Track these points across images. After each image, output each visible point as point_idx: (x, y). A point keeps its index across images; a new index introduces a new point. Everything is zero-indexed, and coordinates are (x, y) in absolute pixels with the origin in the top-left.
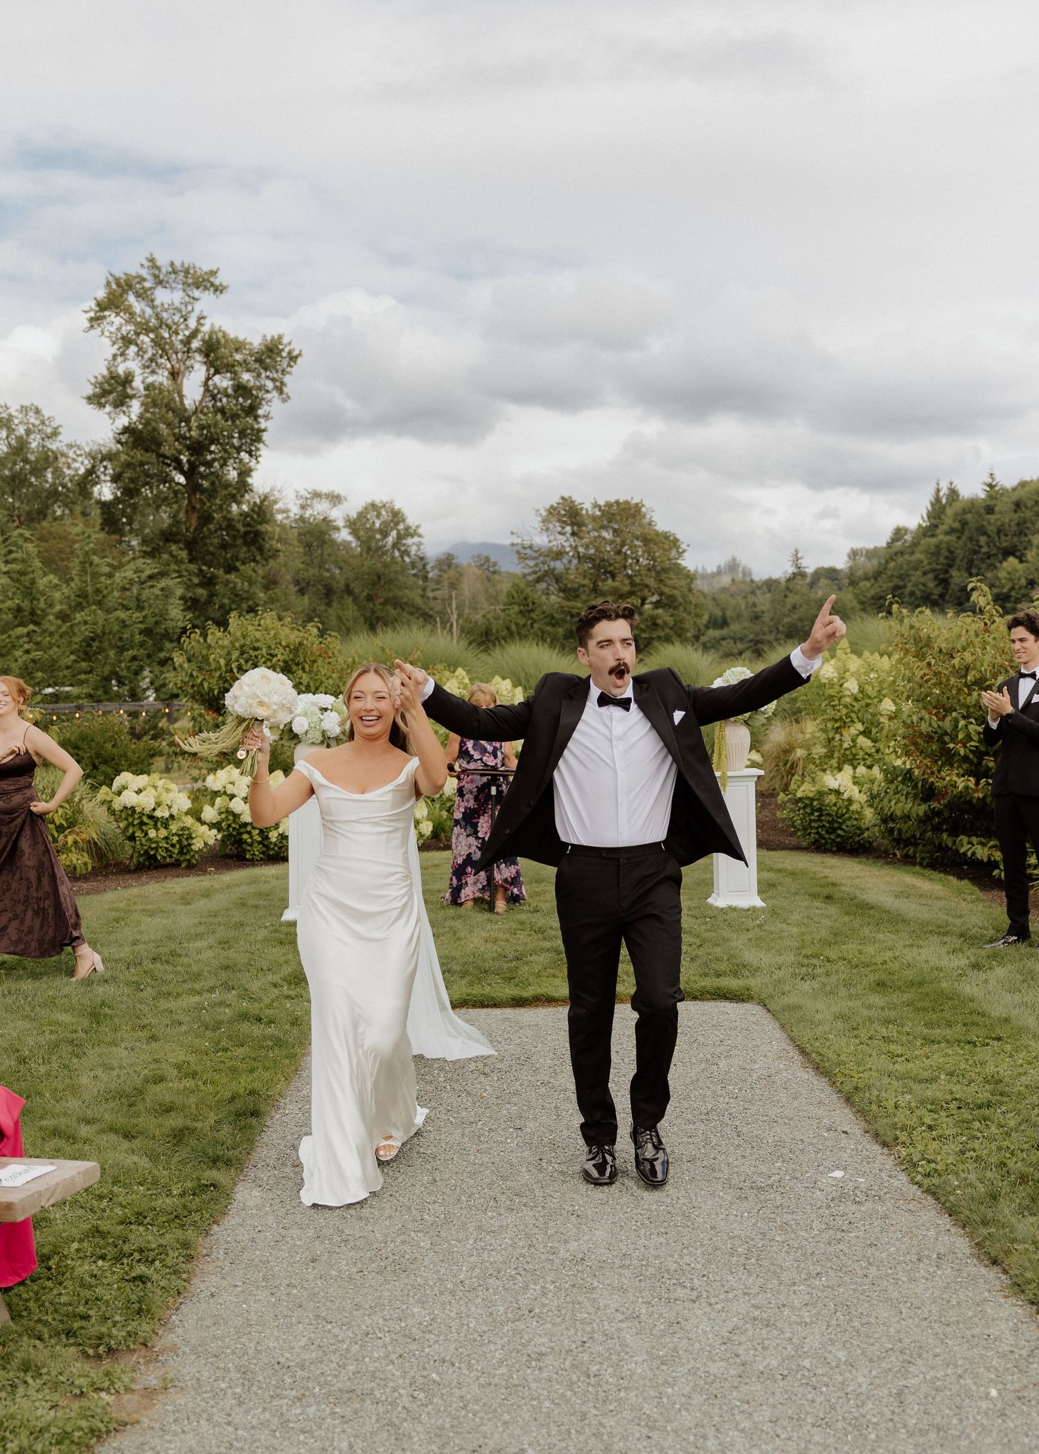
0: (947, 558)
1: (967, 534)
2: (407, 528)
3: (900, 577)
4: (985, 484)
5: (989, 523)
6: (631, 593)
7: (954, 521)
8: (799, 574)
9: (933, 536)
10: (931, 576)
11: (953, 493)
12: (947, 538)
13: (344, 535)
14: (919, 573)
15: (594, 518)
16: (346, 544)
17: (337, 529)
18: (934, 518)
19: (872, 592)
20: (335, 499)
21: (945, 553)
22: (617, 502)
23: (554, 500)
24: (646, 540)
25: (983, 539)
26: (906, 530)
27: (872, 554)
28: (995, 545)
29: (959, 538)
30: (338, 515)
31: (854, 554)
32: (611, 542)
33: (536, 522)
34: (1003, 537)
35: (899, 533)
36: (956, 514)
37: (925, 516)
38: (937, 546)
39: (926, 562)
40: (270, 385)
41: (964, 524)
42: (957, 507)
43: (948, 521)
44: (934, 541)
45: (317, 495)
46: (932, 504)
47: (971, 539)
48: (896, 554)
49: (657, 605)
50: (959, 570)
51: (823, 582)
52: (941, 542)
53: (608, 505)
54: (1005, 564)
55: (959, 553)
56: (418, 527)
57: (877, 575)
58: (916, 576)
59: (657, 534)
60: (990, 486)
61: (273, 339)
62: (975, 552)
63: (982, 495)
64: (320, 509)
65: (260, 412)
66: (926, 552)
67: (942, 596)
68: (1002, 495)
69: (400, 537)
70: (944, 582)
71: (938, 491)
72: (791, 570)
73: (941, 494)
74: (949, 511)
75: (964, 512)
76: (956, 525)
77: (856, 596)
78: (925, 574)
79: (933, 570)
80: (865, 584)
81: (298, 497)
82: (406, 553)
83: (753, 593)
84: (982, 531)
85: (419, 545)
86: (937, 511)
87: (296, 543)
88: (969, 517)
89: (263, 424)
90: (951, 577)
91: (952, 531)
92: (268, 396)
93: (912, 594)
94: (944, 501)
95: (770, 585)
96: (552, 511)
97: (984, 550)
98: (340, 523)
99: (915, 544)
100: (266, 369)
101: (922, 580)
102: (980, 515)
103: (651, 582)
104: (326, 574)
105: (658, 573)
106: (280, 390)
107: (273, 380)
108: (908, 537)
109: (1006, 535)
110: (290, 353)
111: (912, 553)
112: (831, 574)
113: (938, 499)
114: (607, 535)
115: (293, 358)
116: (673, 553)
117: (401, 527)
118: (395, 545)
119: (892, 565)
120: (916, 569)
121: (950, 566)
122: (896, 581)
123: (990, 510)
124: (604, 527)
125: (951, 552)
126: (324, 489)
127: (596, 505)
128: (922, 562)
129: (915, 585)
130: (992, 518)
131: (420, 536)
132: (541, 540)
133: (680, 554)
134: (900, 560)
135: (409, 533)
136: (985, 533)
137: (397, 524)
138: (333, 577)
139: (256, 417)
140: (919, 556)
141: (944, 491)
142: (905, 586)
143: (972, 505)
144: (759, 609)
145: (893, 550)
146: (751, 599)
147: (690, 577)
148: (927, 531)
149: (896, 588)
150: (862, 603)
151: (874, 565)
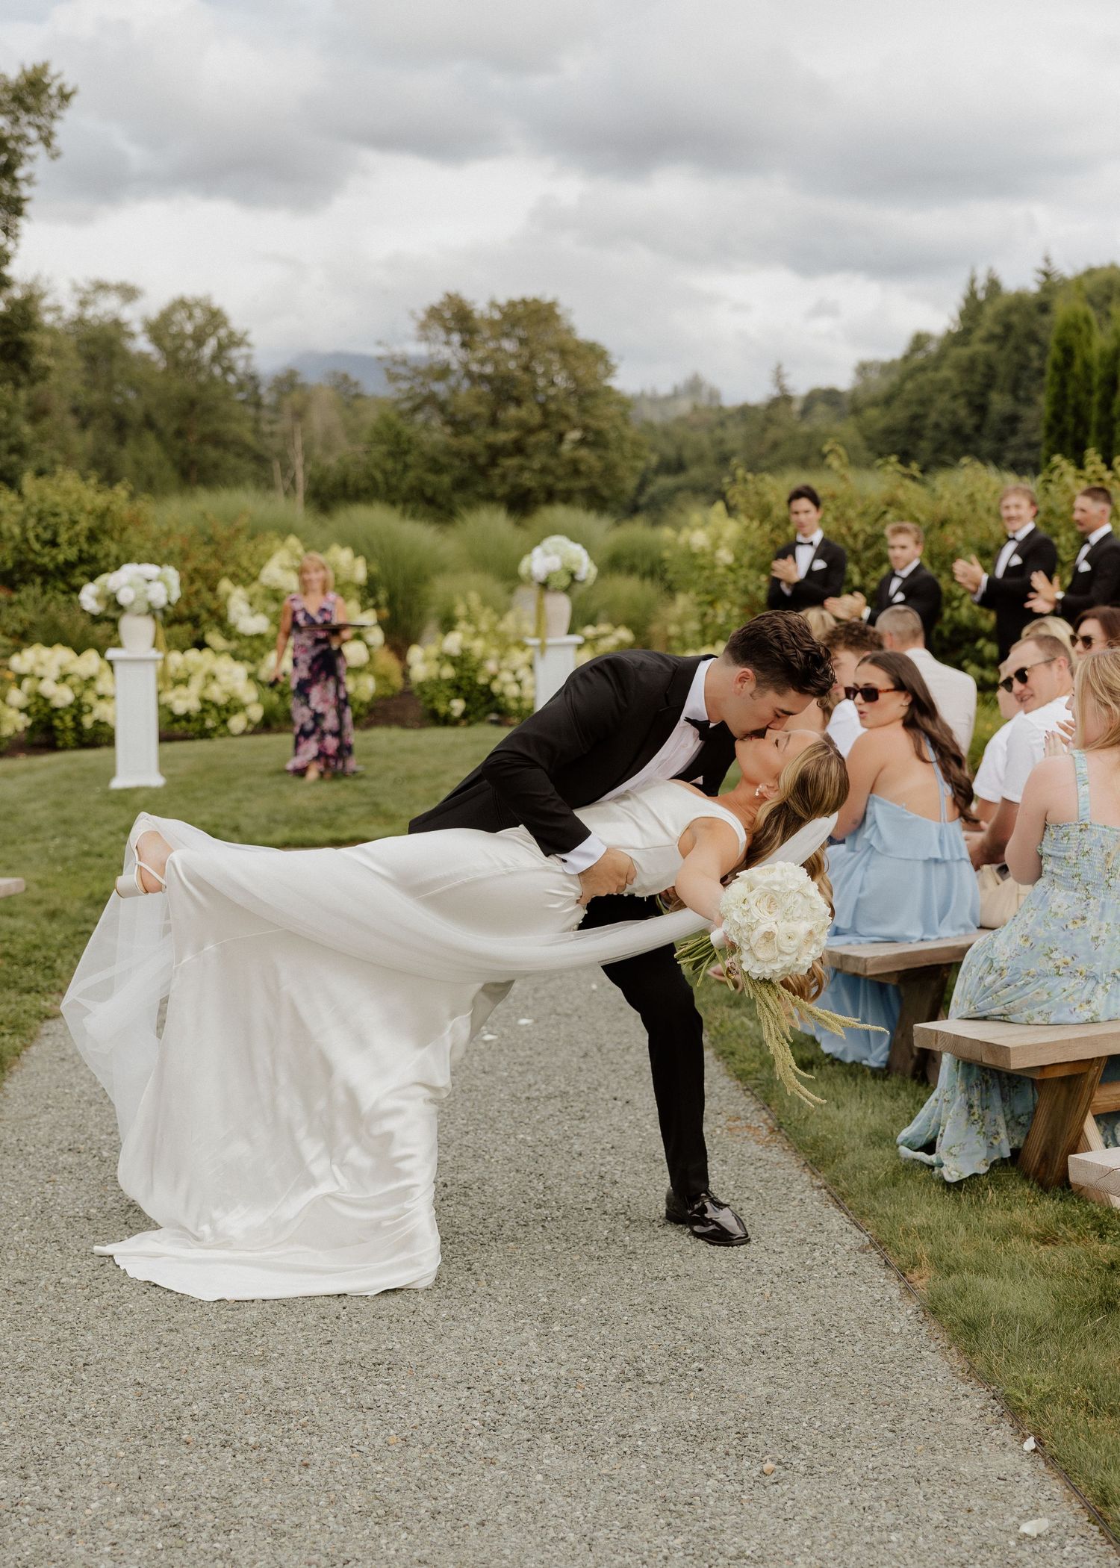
0: (985, 375)
1: (1011, 343)
2: (232, 335)
3: (922, 403)
4: (1039, 272)
5: (1044, 327)
6: (544, 426)
7: (996, 323)
8: (784, 399)
9: (966, 344)
10: (962, 401)
11: (994, 286)
12: (985, 348)
14: (946, 397)
15: (492, 323)
18: (969, 320)
19: (882, 424)
21: (981, 368)
22: (524, 302)
23: (437, 298)
24: (564, 353)
25: (1033, 350)
26: (929, 337)
27: (887, 368)
29: (1001, 348)
31: (863, 369)
32: (515, 357)
35: (919, 341)
36: (998, 314)
37: (957, 317)
38: (973, 360)
39: (956, 382)
41: (1008, 328)
42: (1000, 304)
43: (988, 324)
44: (967, 352)
46: (966, 301)
47: (1017, 349)
48: (915, 370)
49: (582, 442)
50: (1002, 391)
51: (820, 410)
52: (977, 353)
53: (512, 304)
55: (1002, 369)
56: (246, 334)
57: (888, 400)
58: (943, 401)
59: (579, 345)
60: (1046, 274)
63: (1035, 288)
66: (956, 366)
67: (978, 428)
68: (1061, 286)
69: (222, 346)
70: (980, 409)
71: (973, 281)
72: (775, 392)
73: (978, 285)
74: (989, 311)
75: (1010, 309)
76: (998, 330)
77: (861, 430)
78: (955, 397)
79: (966, 393)
80: (872, 413)
82: (229, 369)
83: (722, 424)
84: (1032, 337)
85: (248, 359)
86: (972, 310)
88: (1015, 318)
90: (990, 401)
91: (991, 338)
93: (937, 426)
94: (981, 296)
95: (745, 412)
96: (435, 315)
98: (136, 327)
99: (942, 355)
101: (951, 406)
102: (1030, 315)
103: (572, 412)
104: (118, 400)
105: (582, 399)
108: (933, 347)
111: (937, 369)
112: (829, 397)
113: (973, 294)
114: (509, 345)
116: (601, 371)
117: (222, 332)
118: (215, 358)
119: (909, 385)
120: (941, 391)
121: (989, 387)
122: (916, 409)
123: (1044, 308)
124: (505, 335)
125: (990, 368)
127: (492, 305)
128: (947, 381)
129: (942, 414)
130: (1047, 319)
131: (249, 346)
132: (417, 350)
133: (610, 372)
134: (921, 378)
135: (234, 342)
136: (1038, 341)
137: (217, 328)
138: (127, 404)
140: (946, 372)
141: (981, 282)
142: (924, 416)
143: (1019, 302)
144: (730, 446)
145: (912, 364)
146: (719, 433)
148: (958, 339)
149: (915, 417)
150: (867, 439)
151: (881, 385)
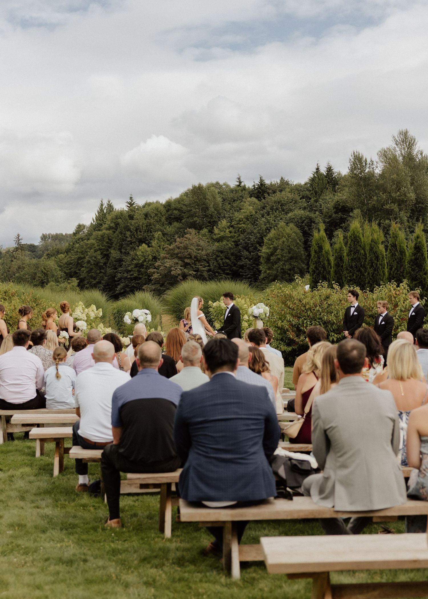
0: (107, 243)
1: (119, 230)
3: (82, 252)
4: (128, 202)
5: (131, 224)
7: (111, 222)
9: (99, 230)
10: (99, 252)
11: (110, 206)
12: (107, 232)
18: (100, 220)
19: (65, 261)
21: (107, 240)
25: (128, 233)
26: (84, 226)
28: (134, 237)
29: (114, 232)
34: (139, 233)
35: (80, 228)
36: (112, 219)
37: (95, 219)
38: (102, 236)
39: (96, 245)
41: (117, 224)
42: (113, 215)
43: (108, 223)
44: (100, 233)
46: (98, 213)
47: (121, 233)
48: (79, 239)
50: (115, 249)
52: (104, 234)
54: (140, 247)
55: (115, 240)
57: (68, 251)
58: (91, 252)
60: (130, 204)
62: (124, 240)
63: (126, 209)
66: (96, 239)
67: (105, 264)
68: (138, 209)
70: (107, 256)
71: (102, 205)
73: (104, 207)
74: (109, 217)
75: (117, 217)
76: (112, 225)
77: (57, 262)
78: (95, 251)
79: (100, 249)
80: (61, 256)
84: (127, 229)
86: (102, 217)
88: (120, 221)
90: (110, 253)
91: (110, 228)
93: (89, 262)
94: (105, 211)
97: (129, 239)
99: (90, 234)
101: (94, 254)
102: (126, 220)
108: (86, 231)
109: (140, 232)
111: (88, 239)
113: (102, 210)
119: (77, 245)
120: (91, 248)
121: (110, 247)
122: (79, 255)
123: (131, 217)
125: (110, 240)
128: (94, 244)
129: (91, 257)
130: (133, 222)
134: (82, 243)
136: (129, 230)
140: (92, 241)
141: (105, 205)
142: (84, 258)
143: (121, 214)
145: (78, 236)
148: (96, 227)
149: (80, 258)
150: (60, 266)
151: (65, 245)
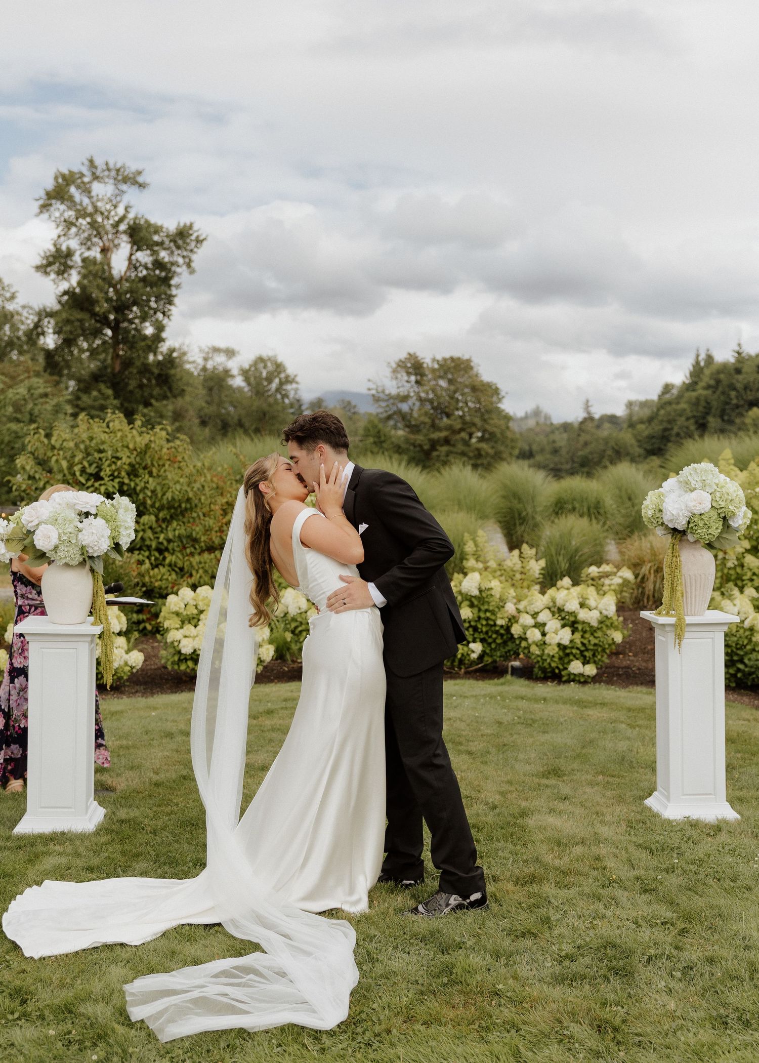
0: (705, 407)
1: (720, 389)
2: (287, 377)
3: (669, 422)
4: (734, 351)
5: (738, 381)
6: (462, 430)
7: (711, 379)
8: (590, 418)
9: (694, 390)
10: (692, 421)
11: (710, 359)
12: (705, 392)
13: (238, 382)
14: (683, 419)
15: (433, 370)
16: (240, 389)
17: (233, 376)
18: (695, 377)
19: (646, 433)
20: (230, 353)
21: (703, 403)
22: (452, 359)
23: (403, 355)
24: (474, 389)
25: (733, 394)
26: (673, 386)
27: (646, 404)
28: (742, 399)
29: (714, 392)
30: (234, 365)
31: (630, 404)
32: (446, 390)
33: (388, 372)
34: (749, 393)
35: (667, 388)
36: (712, 374)
37: (688, 375)
38: (698, 399)
39: (688, 411)
40: (180, 261)
41: (718, 382)
42: (713, 368)
43: (706, 380)
44: (694, 394)
45: (216, 350)
46: (694, 366)
47: (723, 393)
48: (665, 403)
49: (481, 439)
50: (714, 416)
51: (607, 425)
52: (700, 395)
53: (445, 360)
54: (750, 413)
55: (715, 404)
56: (296, 376)
57: (650, 420)
58: (681, 421)
59: (483, 384)
60: (739, 353)
61: (185, 226)
62: (727, 403)
63: (732, 360)
64: (220, 360)
65: (173, 282)
66: (689, 402)
68: (748, 360)
69: (281, 384)
70: (703, 426)
71: (698, 356)
72: (584, 415)
73: (700, 358)
74: (707, 372)
75: (719, 372)
76: (712, 382)
77: (635, 436)
78: (688, 419)
79: (694, 417)
80: (641, 427)
81: (201, 351)
82: (285, 396)
83: (553, 432)
84: (732, 387)
85: (296, 390)
86: (697, 372)
87: (200, 387)
88: (722, 376)
89: (174, 291)
90: (708, 422)
91: (708, 387)
92: (178, 270)
94: (702, 364)
95: (566, 427)
96: (401, 365)
97: (734, 401)
98: (235, 372)
99: (680, 397)
100: (178, 247)
101: (686, 424)
102: (730, 375)
103: (477, 421)
104: (223, 411)
105: (482, 415)
106: (189, 265)
107: (184, 257)
108: (675, 392)
109: (751, 390)
110: (198, 237)
111: (678, 403)
112: (612, 419)
113: (698, 363)
114: (443, 383)
115: (199, 241)
116: (495, 399)
117: (283, 375)
118: (278, 390)
119: (662, 412)
120: (681, 415)
121: (707, 414)
122: (665, 425)
123: (738, 371)
124: (441, 377)
125: (708, 403)
126: (222, 345)
127: (434, 360)
128: (685, 410)
129: (681, 428)
130: (740, 377)
131: (297, 383)
133: (500, 400)
134: (668, 408)
135: (288, 380)
136: (735, 389)
137: (279, 373)
138: (228, 414)
139: (169, 286)
140: (683, 405)
141: (702, 356)
142: (672, 429)
143: (724, 368)
144: (558, 444)
145: (663, 401)
146: (552, 437)
147: (508, 418)
148: (690, 387)
149: (665, 430)
150: (639, 441)
151: (646, 412)
